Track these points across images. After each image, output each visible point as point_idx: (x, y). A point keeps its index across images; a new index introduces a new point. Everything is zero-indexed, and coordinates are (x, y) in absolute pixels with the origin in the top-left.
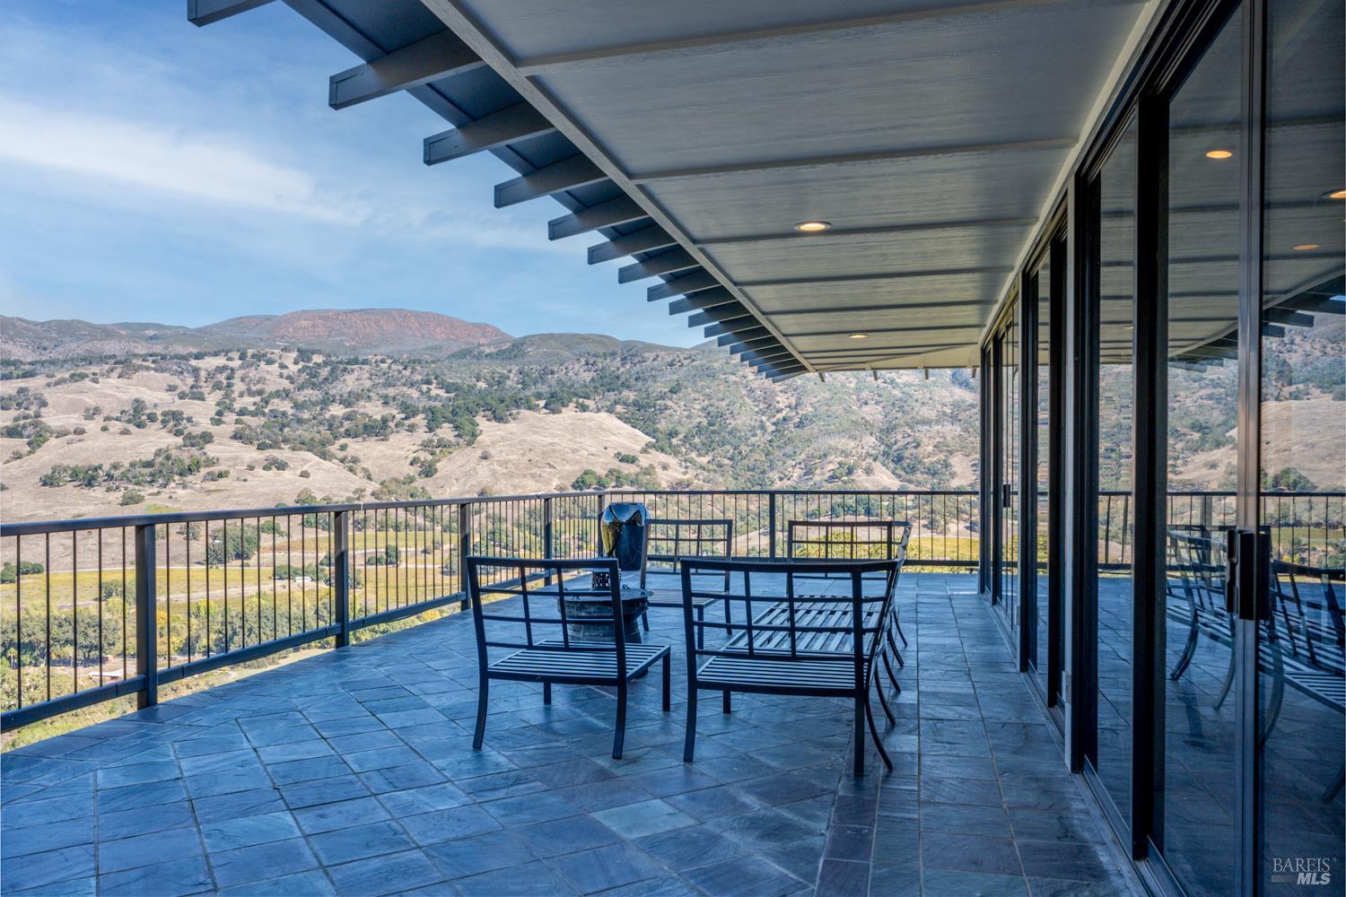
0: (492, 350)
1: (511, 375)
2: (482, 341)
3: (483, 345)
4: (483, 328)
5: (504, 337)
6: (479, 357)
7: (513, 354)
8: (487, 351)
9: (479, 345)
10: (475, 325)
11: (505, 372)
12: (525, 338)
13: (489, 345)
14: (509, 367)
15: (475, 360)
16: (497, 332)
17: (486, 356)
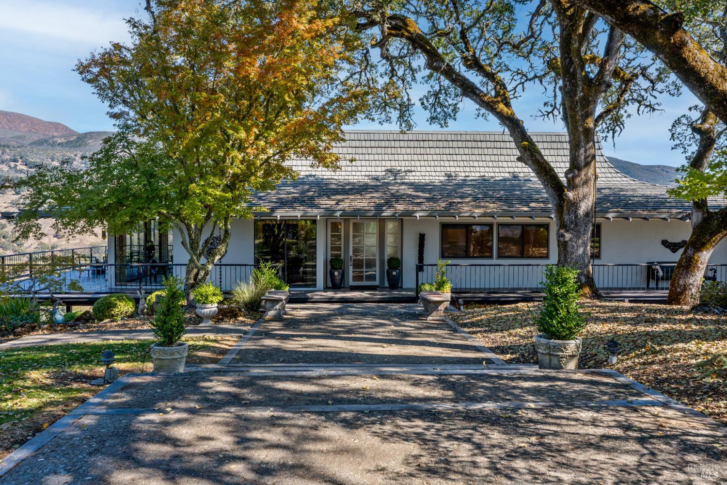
0: (63, 140)
1: (77, 158)
2: (55, 134)
3: (56, 137)
4: (56, 126)
5: (71, 132)
6: (53, 145)
7: (78, 144)
8: (59, 141)
9: (53, 137)
10: (50, 123)
11: (72, 155)
12: (86, 134)
13: (61, 137)
14: (75, 153)
15: (50, 147)
16: (66, 128)
17: (59, 144)
